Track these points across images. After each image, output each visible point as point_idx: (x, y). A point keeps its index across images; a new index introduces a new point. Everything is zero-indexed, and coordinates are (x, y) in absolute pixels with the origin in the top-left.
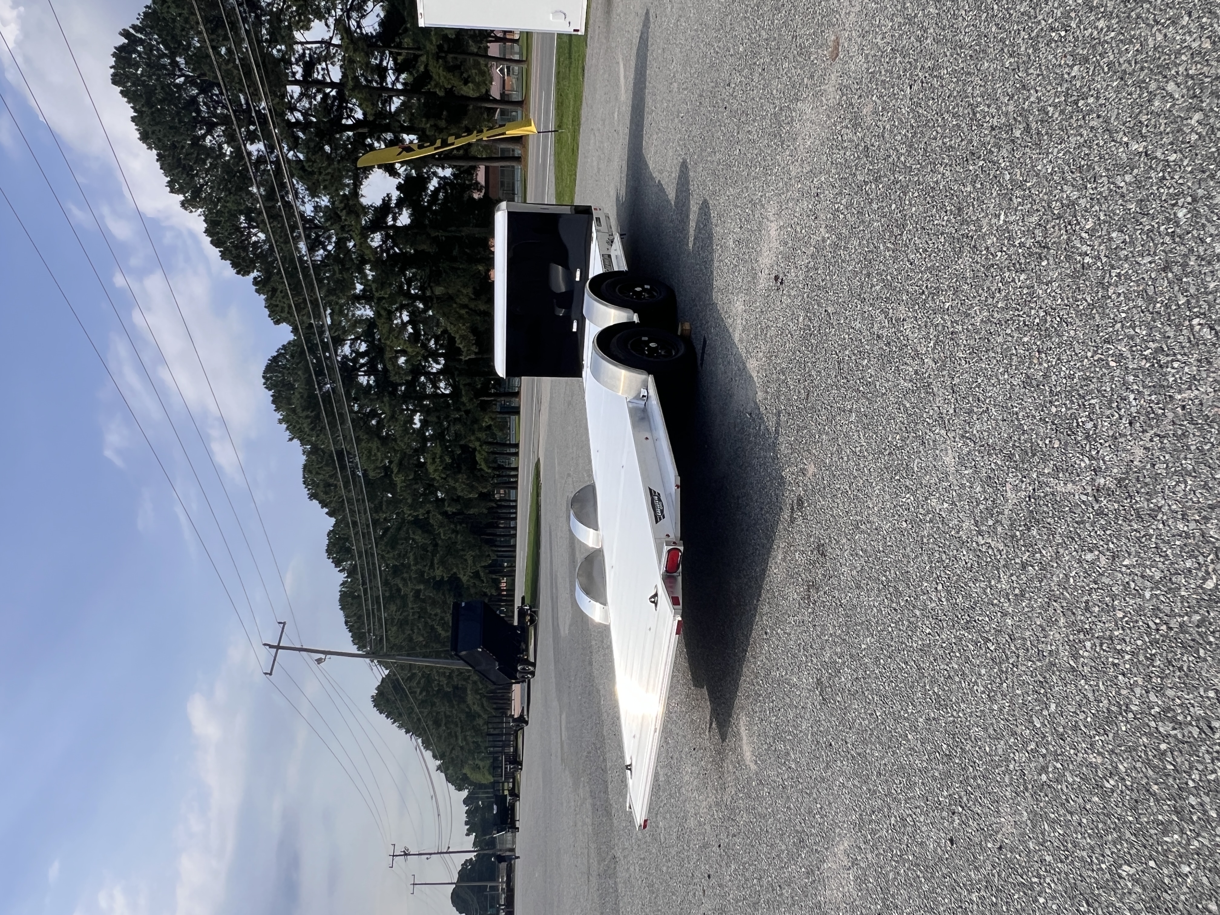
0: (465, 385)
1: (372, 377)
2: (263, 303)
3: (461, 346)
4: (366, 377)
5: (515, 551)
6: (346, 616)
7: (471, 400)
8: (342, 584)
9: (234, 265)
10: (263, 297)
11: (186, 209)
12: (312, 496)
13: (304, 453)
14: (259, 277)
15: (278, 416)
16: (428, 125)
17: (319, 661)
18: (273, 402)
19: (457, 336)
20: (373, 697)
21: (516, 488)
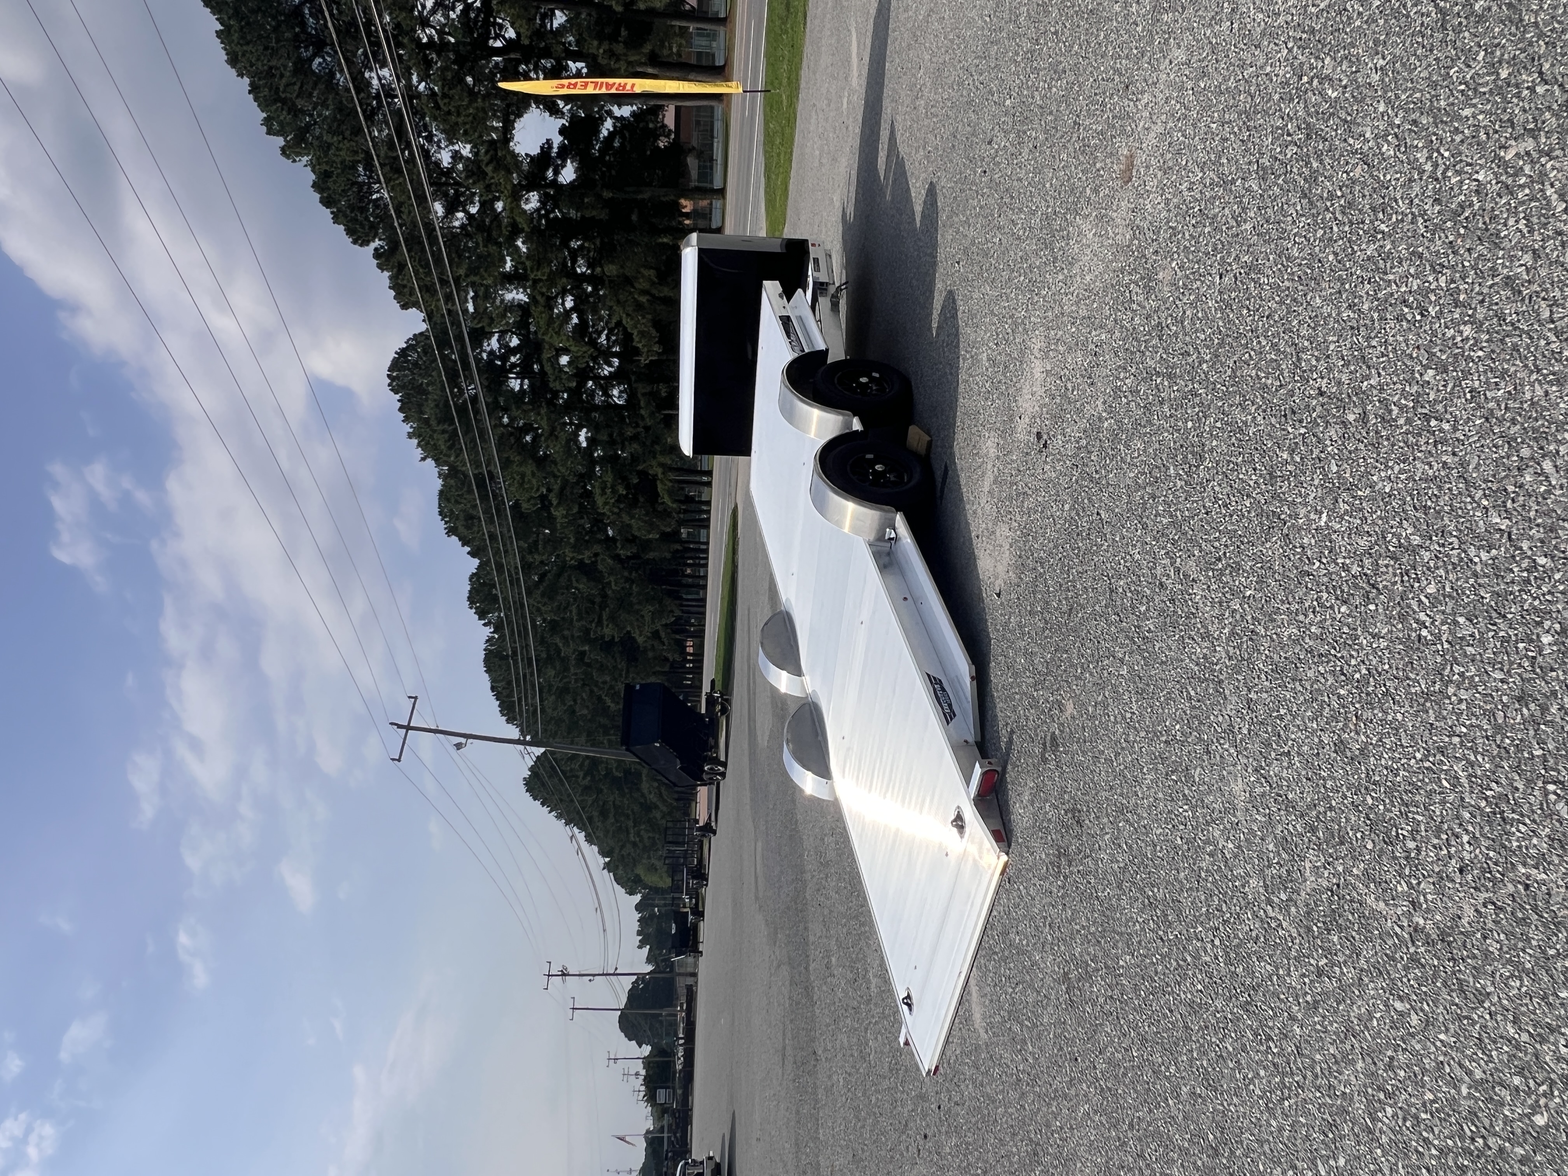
0: (644, 395)
1: (526, 381)
2: (387, 282)
3: (640, 345)
4: (519, 381)
5: (704, 606)
6: (493, 681)
7: (652, 414)
8: (487, 641)
9: (350, 232)
10: (387, 274)
11: (288, 157)
12: (451, 531)
13: (440, 475)
14: (382, 247)
15: (407, 428)
16: (601, 51)
17: (459, 746)
18: (401, 410)
19: (635, 333)
20: (525, 779)
21: (708, 527)
